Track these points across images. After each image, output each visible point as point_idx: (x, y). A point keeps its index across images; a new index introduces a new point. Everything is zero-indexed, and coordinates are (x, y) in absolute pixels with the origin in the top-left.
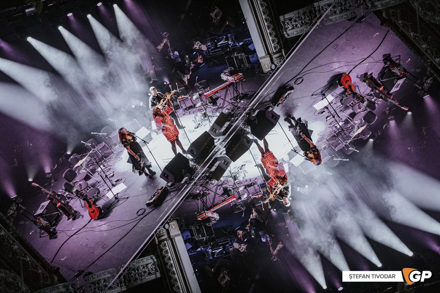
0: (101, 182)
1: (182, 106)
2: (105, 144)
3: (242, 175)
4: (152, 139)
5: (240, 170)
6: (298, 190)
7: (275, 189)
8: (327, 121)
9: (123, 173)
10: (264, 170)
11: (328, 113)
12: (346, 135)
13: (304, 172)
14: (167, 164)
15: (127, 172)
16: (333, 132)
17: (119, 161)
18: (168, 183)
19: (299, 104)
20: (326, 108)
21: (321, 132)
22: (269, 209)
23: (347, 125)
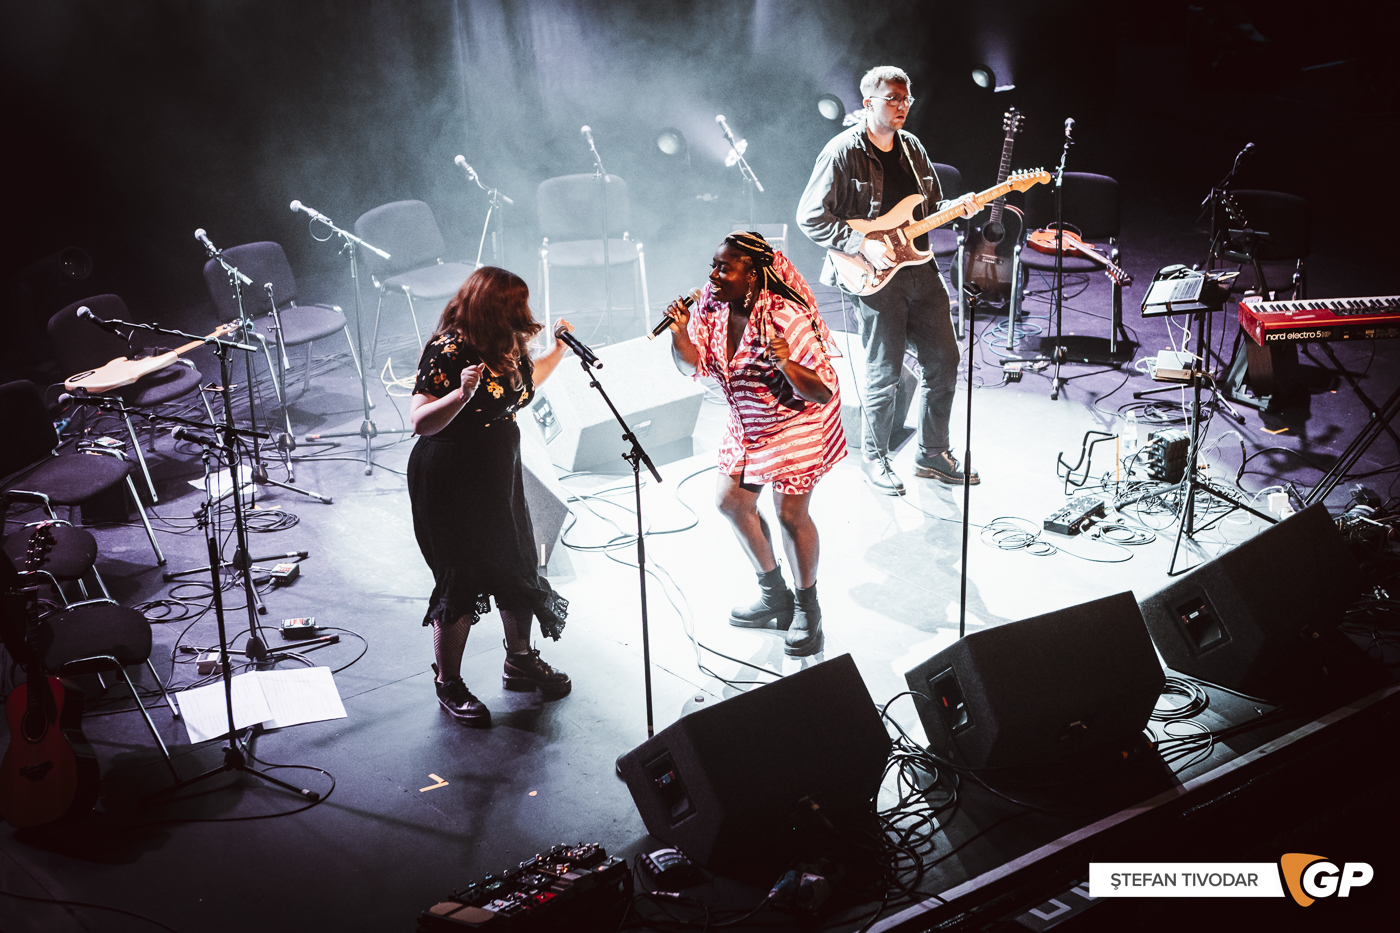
0: (185, 584)
1: (1026, 306)
2: (344, 319)
3: (1105, 459)
4: (692, 455)
5: (1110, 501)
6: (742, 145)
7: (915, 240)
8: (303, 556)
9: (376, 595)
10: (926, 421)
11: (263, 611)
12: (225, 394)
13: (633, 263)
14: (717, 695)
15: (399, 606)
16: (294, 454)
17: (382, 492)
18: (651, 843)
19: (441, 783)
20: (261, 657)
21: (378, 490)
22: (1020, 109)
23: (180, 451)
